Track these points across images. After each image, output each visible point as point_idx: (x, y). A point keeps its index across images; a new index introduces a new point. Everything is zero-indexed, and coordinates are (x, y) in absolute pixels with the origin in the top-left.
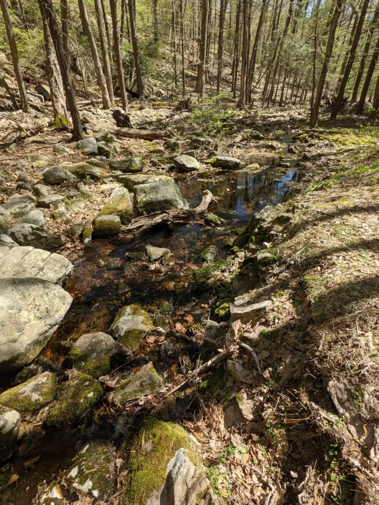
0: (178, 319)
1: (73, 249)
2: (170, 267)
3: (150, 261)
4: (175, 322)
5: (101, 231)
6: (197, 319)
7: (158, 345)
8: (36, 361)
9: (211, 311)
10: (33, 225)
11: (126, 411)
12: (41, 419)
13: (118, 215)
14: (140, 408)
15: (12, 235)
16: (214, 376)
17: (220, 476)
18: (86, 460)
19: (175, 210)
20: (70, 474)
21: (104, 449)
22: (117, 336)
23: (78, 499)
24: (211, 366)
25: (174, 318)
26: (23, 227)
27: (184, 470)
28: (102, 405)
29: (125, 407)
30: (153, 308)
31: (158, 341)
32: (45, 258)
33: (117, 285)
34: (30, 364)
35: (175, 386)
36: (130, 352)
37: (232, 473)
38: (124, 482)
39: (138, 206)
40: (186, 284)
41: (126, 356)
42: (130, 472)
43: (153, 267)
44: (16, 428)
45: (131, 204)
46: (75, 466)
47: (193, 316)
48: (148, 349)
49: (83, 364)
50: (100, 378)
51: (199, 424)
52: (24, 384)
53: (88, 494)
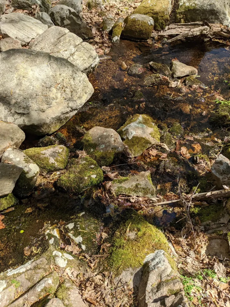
0: (186, 144)
1: (100, 45)
2: (192, 90)
3: (173, 77)
4: (181, 145)
5: (131, 31)
6: (206, 150)
7: (158, 159)
8: (55, 134)
9: (224, 148)
10: (71, 9)
11: (118, 201)
12: (53, 179)
13: (152, 17)
14: (130, 204)
15: (52, 15)
16: (208, 207)
17: (194, 287)
18: (81, 222)
19: (218, 25)
20: (68, 226)
21: (95, 220)
22: (125, 137)
23: (70, 245)
24: (209, 197)
25: (182, 142)
26: (62, 9)
27: (162, 267)
28: (100, 188)
29: (118, 198)
30: (163, 125)
31: (160, 156)
32: (77, 44)
33: (134, 92)
34: (50, 135)
35: (165, 200)
36: (132, 156)
37: (206, 290)
38: (105, 250)
39: (178, 11)
40: (204, 112)
41: (128, 158)
42: (113, 246)
43: (173, 84)
44: (35, 178)
45: (170, 7)
46: (72, 222)
47: (203, 146)
48: (148, 160)
49: (92, 150)
50: (103, 167)
51: (181, 239)
52: (45, 148)
53: (78, 245)
